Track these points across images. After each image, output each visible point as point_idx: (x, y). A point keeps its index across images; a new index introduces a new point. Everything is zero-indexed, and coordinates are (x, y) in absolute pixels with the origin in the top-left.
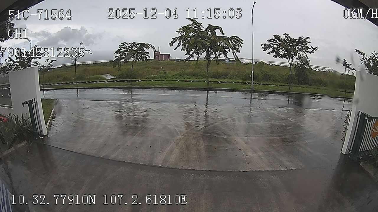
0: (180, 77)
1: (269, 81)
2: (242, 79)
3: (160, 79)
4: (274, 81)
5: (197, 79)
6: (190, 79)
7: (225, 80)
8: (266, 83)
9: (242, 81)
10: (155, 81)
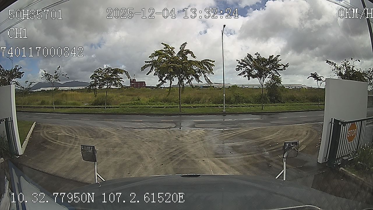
0: (153, 104)
1: (242, 103)
2: (215, 103)
3: (133, 106)
4: (246, 102)
5: (170, 105)
6: (164, 106)
7: (197, 105)
8: (239, 105)
9: (214, 105)
10: (129, 107)
